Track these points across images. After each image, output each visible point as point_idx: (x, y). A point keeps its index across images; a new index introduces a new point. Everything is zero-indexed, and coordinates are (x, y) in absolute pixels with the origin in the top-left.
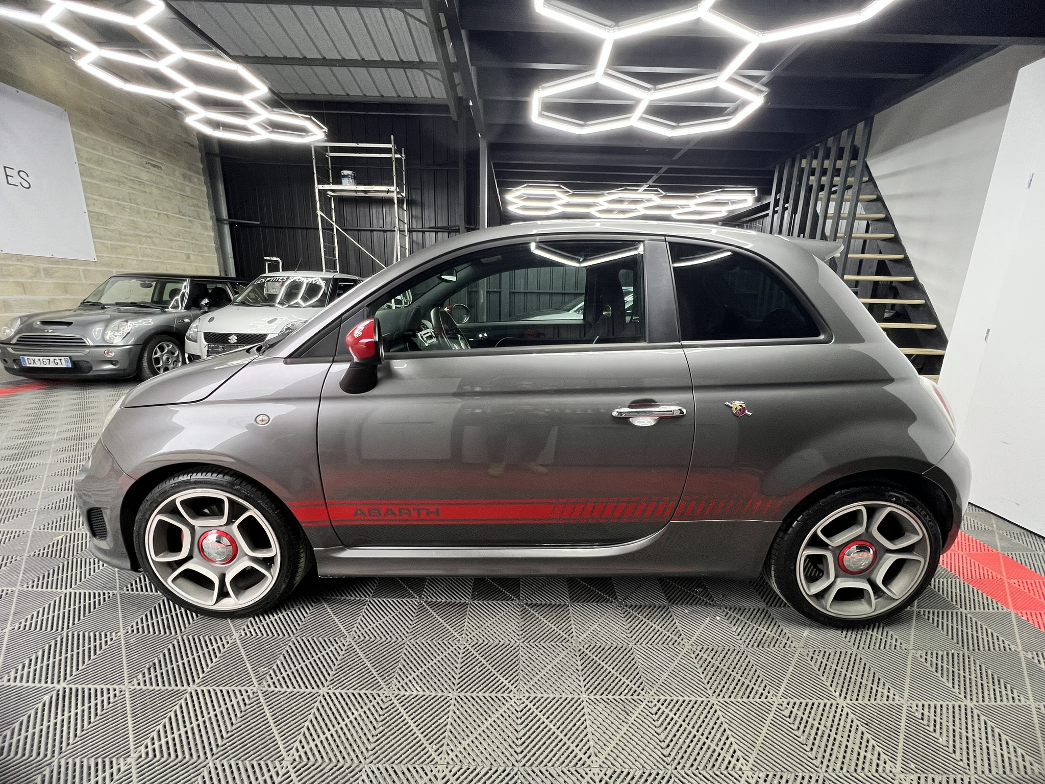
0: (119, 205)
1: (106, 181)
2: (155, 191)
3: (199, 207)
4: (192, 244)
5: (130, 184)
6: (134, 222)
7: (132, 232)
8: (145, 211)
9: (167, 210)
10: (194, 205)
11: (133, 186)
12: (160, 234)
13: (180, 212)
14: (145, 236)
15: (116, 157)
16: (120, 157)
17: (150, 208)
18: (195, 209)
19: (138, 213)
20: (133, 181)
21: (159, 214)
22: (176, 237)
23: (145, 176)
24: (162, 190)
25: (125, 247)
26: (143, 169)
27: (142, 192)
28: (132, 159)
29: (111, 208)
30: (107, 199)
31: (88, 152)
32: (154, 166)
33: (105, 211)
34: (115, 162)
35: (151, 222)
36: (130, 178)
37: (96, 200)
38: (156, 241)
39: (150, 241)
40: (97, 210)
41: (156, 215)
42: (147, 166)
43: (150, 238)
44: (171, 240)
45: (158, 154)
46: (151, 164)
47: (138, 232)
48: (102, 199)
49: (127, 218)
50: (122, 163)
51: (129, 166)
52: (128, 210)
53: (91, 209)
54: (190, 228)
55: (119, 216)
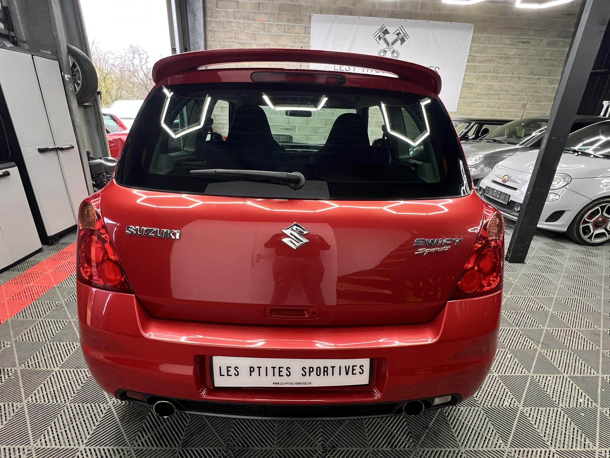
0: (484, 76)
1: (482, 62)
2: (516, 61)
3: (554, 66)
4: (533, 96)
5: (499, 60)
6: (491, 86)
7: (485, 93)
8: (501, 78)
9: (521, 74)
10: (548, 66)
11: (500, 61)
12: (507, 91)
13: (532, 73)
14: (495, 94)
15: (496, 44)
16: (499, 44)
17: (507, 74)
18: (548, 68)
19: (496, 79)
20: (501, 58)
21: (512, 77)
22: (519, 92)
23: (513, 52)
24: (522, 59)
25: (477, 102)
26: (514, 47)
27: (504, 64)
28: (507, 42)
29: (478, 78)
30: (478, 74)
31: (478, 46)
32: (524, 42)
33: (474, 81)
34: (493, 48)
35: (503, 84)
36: (500, 56)
37: (471, 75)
38: (501, 96)
39: (496, 97)
40: (469, 81)
41: (510, 79)
42: (518, 44)
43: (498, 95)
44: (514, 95)
45: (532, 33)
46: (522, 42)
47: (490, 92)
48: (474, 74)
49: (487, 83)
50: (498, 47)
51: (503, 48)
52: (490, 78)
53: (465, 81)
54: (536, 84)
55: (482, 83)
